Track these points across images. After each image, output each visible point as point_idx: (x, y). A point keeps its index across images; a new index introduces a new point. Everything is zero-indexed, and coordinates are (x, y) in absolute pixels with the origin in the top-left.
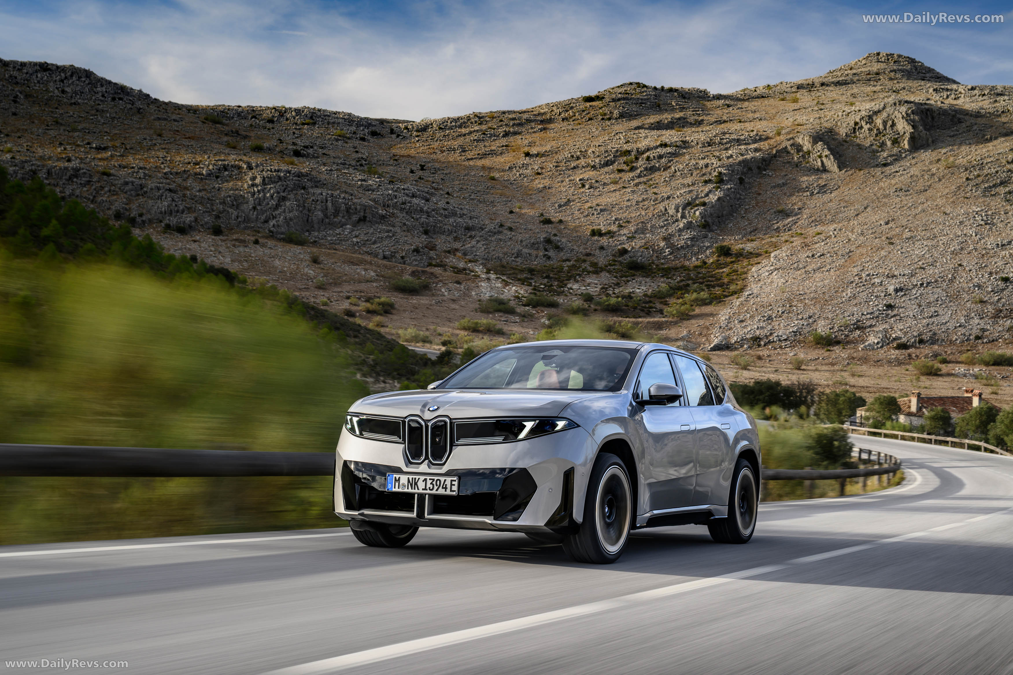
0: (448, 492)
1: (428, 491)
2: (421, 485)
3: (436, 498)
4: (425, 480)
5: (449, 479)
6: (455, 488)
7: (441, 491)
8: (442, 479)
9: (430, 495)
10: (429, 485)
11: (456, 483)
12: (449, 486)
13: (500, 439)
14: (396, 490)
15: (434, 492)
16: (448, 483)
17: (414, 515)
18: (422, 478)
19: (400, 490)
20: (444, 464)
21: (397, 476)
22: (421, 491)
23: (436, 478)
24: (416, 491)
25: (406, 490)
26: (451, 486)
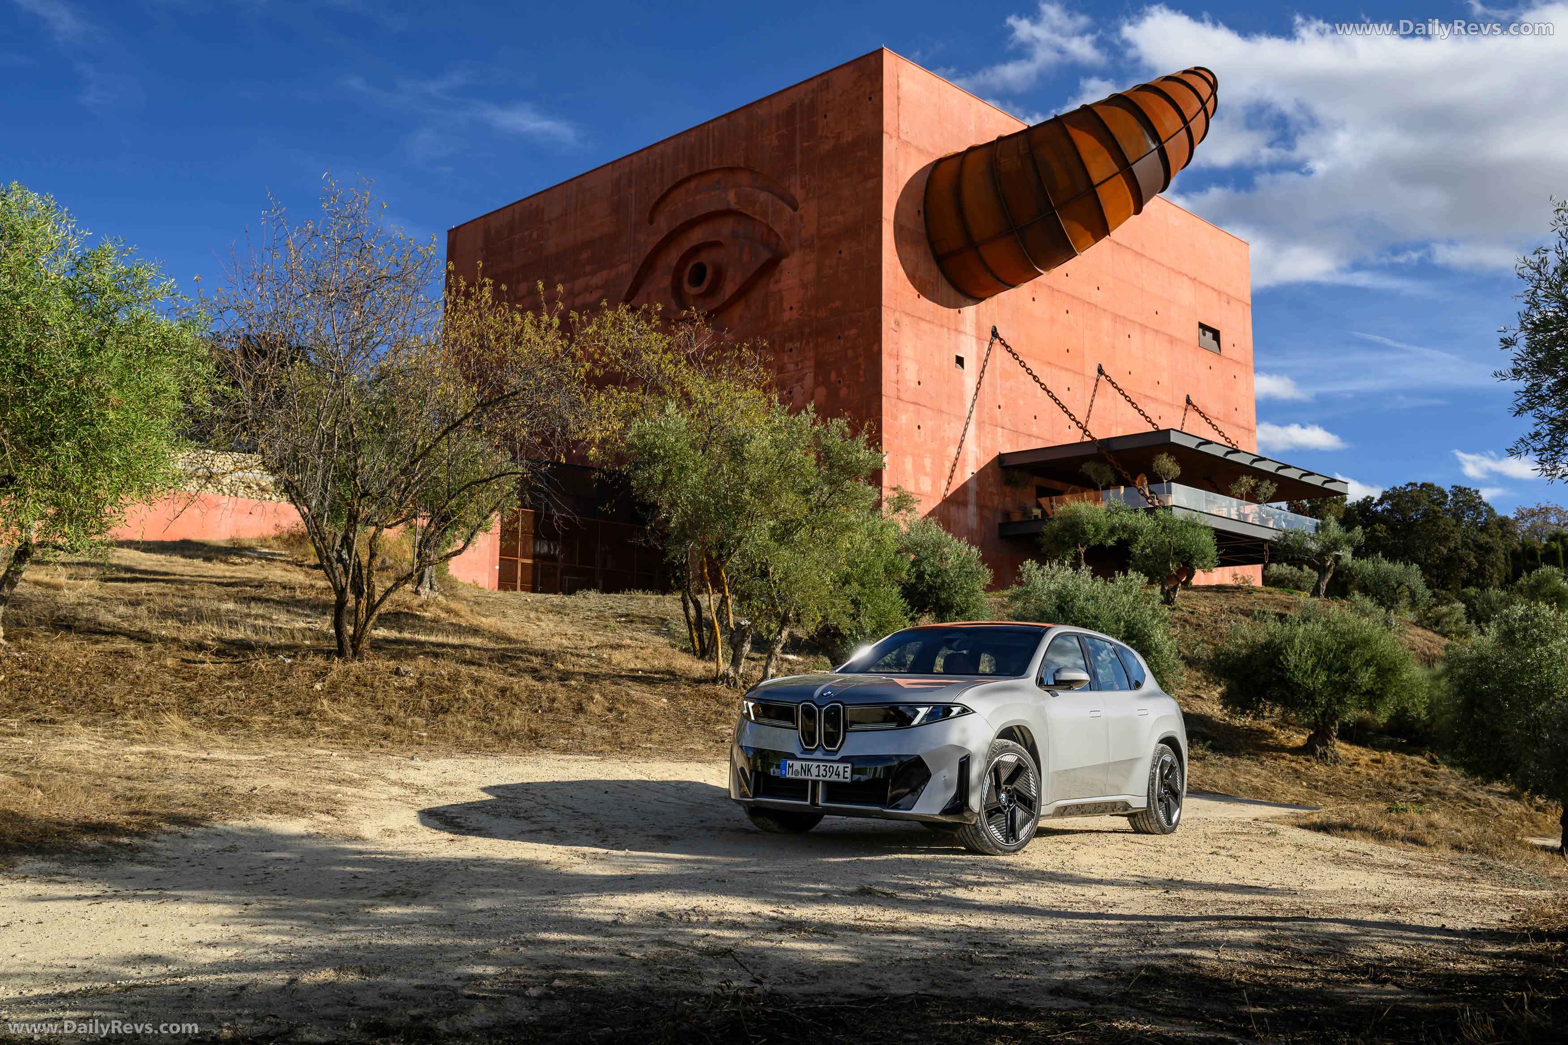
0: (841, 779)
1: (821, 778)
2: (814, 771)
3: (829, 785)
4: (819, 766)
5: (841, 766)
6: (847, 775)
7: (834, 778)
8: (835, 765)
9: (824, 782)
10: (822, 772)
11: (849, 770)
12: (841, 773)
13: (893, 725)
14: (789, 776)
15: (827, 778)
16: (841, 770)
17: (808, 803)
18: (815, 764)
19: (794, 777)
20: (837, 751)
21: (790, 762)
22: (814, 778)
23: (829, 765)
24: (809, 777)
25: (799, 777)
26: (843, 773)
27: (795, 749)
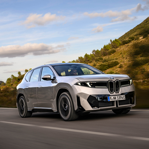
0: (123, 99)
1: (119, 100)
2: (117, 98)
4: (118, 97)
5: (123, 96)
6: (125, 98)
7: (122, 99)
8: (121, 96)
11: (125, 96)
14: (111, 100)
15: (120, 100)
17: (116, 106)
18: (117, 96)
19: (112, 100)
20: (119, 92)
21: (110, 97)
22: (117, 100)
23: (120, 96)
24: (116, 100)
25: (113, 100)
26: (123, 98)
27: (109, 94)
